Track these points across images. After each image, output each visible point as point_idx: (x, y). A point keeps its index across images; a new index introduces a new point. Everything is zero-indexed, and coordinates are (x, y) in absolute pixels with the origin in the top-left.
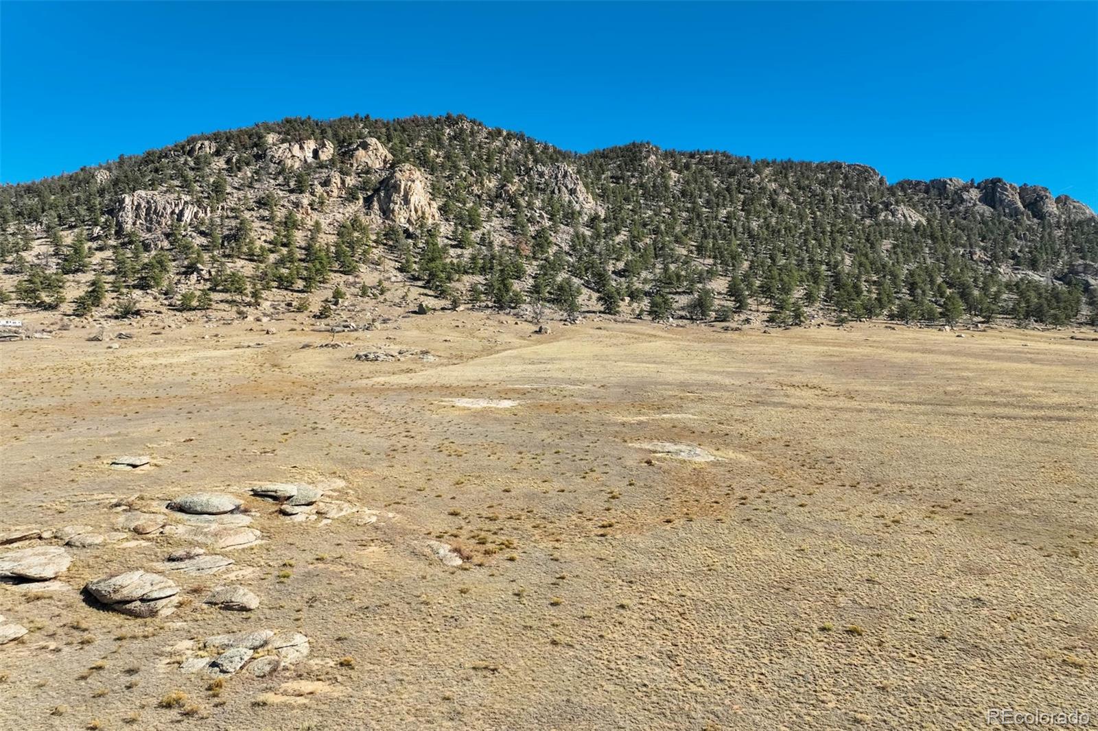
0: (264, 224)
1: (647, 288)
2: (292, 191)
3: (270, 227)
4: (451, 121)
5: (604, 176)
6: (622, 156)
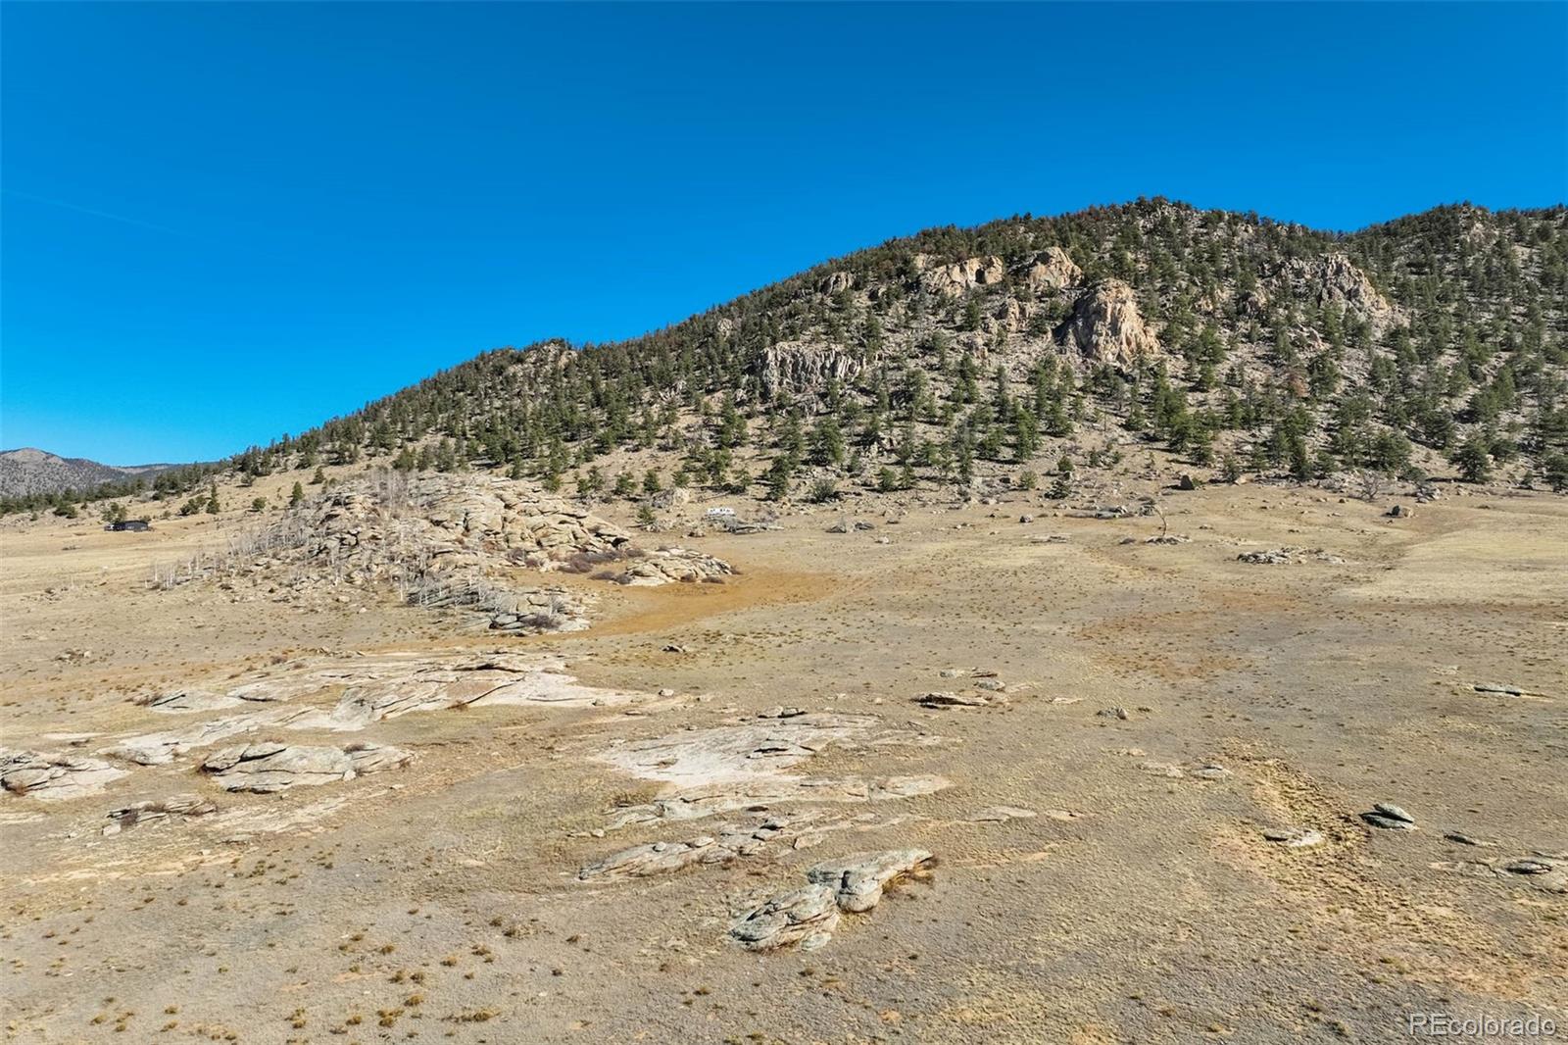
0: (935, 374)
1: (1518, 438)
2: (960, 329)
3: (942, 378)
4: (1145, 208)
5: (1396, 263)
6: (1422, 230)
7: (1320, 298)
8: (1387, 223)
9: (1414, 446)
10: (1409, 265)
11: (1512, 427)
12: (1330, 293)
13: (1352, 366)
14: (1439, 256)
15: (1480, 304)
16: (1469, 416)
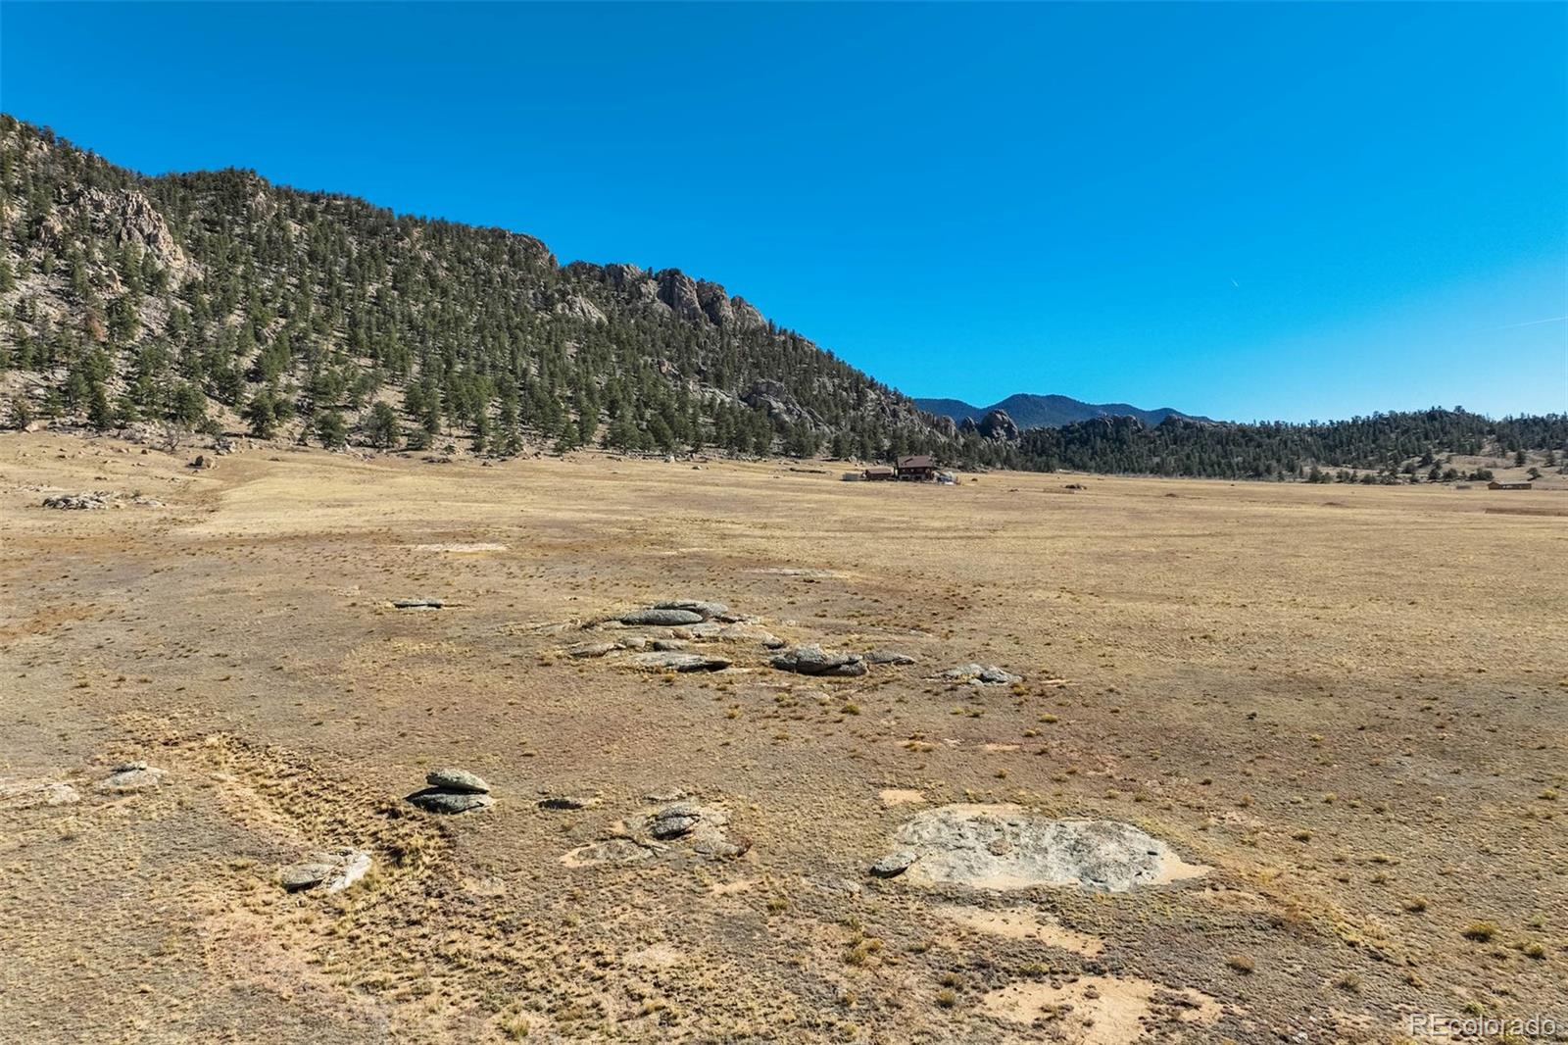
1: (293, 399)
5: (192, 217)
6: (215, 189)
7: (119, 238)
8: (184, 175)
9: (208, 400)
10: (204, 221)
11: (289, 389)
12: (129, 233)
13: (150, 314)
14: (229, 217)
15: (263, 269)
16: (255, 375)
